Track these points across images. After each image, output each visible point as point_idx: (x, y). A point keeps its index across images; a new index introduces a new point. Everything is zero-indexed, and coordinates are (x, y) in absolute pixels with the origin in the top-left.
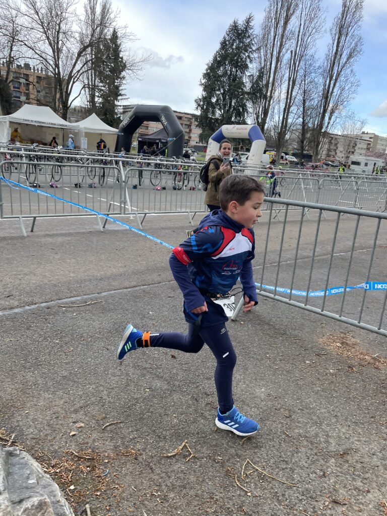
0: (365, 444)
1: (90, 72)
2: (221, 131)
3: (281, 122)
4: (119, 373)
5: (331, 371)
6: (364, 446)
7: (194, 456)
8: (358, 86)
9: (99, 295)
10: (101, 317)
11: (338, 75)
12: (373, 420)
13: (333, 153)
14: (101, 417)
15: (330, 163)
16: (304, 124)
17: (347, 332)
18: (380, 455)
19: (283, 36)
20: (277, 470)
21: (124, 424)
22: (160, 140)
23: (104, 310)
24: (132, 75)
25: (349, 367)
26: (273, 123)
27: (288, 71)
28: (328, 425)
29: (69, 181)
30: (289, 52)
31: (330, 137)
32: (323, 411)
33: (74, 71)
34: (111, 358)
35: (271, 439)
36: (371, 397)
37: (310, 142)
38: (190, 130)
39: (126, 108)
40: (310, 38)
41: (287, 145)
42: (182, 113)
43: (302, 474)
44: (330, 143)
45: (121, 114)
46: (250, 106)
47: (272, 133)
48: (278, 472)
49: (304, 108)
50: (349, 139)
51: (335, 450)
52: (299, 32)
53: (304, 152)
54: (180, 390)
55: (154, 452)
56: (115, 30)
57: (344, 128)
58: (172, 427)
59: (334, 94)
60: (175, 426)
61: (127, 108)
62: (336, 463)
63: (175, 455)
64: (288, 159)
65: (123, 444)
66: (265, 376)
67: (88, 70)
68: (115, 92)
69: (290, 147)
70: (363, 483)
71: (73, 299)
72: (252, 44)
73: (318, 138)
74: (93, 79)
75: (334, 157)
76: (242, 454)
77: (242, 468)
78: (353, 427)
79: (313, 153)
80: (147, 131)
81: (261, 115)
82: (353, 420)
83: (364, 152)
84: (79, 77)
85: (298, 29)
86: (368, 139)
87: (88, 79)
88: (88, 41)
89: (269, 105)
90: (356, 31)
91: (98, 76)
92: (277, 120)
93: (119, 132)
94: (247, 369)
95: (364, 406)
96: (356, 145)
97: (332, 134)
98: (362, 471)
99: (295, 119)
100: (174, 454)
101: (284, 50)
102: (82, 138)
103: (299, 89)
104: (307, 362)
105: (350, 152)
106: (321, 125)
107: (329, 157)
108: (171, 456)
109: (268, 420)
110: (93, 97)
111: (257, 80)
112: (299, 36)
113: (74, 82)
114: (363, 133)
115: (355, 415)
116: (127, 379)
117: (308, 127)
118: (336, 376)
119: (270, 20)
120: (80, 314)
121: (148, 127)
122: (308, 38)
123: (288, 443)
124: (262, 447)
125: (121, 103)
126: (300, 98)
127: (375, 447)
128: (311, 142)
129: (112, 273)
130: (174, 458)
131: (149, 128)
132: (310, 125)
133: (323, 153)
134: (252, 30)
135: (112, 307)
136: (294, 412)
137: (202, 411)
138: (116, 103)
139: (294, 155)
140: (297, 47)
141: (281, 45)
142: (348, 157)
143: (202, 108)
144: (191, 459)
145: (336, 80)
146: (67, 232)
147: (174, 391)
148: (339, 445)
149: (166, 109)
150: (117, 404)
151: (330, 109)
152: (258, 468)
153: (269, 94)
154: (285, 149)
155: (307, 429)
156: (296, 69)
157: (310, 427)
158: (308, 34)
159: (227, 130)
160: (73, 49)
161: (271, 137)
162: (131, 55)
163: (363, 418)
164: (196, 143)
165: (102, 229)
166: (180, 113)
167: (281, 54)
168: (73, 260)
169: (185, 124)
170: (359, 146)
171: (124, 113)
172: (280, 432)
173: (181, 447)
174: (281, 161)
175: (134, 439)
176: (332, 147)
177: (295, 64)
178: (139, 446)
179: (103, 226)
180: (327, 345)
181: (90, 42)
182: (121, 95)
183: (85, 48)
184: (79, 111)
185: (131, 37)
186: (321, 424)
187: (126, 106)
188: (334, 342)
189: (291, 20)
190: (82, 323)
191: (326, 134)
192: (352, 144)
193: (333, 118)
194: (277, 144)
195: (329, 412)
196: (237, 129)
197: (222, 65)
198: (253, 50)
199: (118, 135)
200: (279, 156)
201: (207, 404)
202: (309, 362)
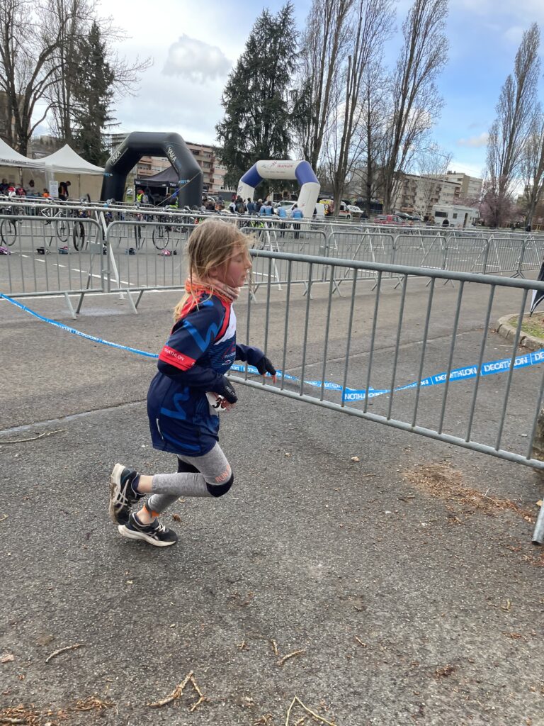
0: (482, 649)
1: (60, 84)
2: (255, 169)
3: (338, 158)
4: (82, 555)
5: (423, 524)
6: (481, 652)
7: (205, 700)
8: (440, 106)
9: (60, 421)
10: (60, 458)
11: (415, 91)
12: (490, 603)
13: (410, 201)
14: (45, 639)
15: (407, 215)
16: (370, 161)
17: (443, 459)
18: (507, 665)
19: (336, 35)
20: (344, 711)
21: (84, 650)
22: (167, 183)
23: (68, 445)
24: (122, 89)
25: (450, 516)
26: (327, 159)
27: (346, 86)
28: (424, 619)
29: (31, 244)
30: (346, 58)
31: (406, 179)
32: (414, 594)
33: (35, 83)
34: (72, 529)
35: (333, 654)
36: (485, 564)
37: (379, 185)
38: (212, 170)
39: (117, 138)
40: (374, 38)
41: (348, 191)
42: (200, 146)
43: (386, 714)
44: (406, 187)
45: (110, 146)
46: (294, 133)
47: (327, 175)
48: (347, 715)
49: (369, 137)
50: (431, 181)
51: (436, 663)
52: (359, 29)
53: (371, 200)
54: (186, 577)
55: (135, 698)
56: (95, 25)
57: (423, 166)
58: (169, 647)
59: (410, 117)
60: (173, 646)
61: (119, 138)
62: (439, 688)
63: (172, 701)
64: (351, 210)
65: (81, 688)
66: (322, 541)
67: (56, 81)
68: (99, 115)
69: (353, 193)
70: (483, 720)
71: (16, 429)
72: (293, 45)
73: (390, 180)
74: (66, 95)
75: (412, 206)
76: (287, 688)
77: (286, 715)
78: (461, 618)
79: (384, 201)
80: (149, 171)
81: (311, 147)
82: (462, 607)
83: (451, 199)
84: (43, 91)
85: (358, 26)
86: (456, 181)
87: (58, 95)
88: (54, 39)
89: (321, 134)
90: (438, 30)
91: (72, 91)
92: (334, 156)
93: (106, 172)
94: (293, 531)
95: (475, 580)
96: (440, 189)
97: (408, 175)
98: (480, 698)
99: (357, 154)
100: (170, 699)
101: (339, 56)
102: (50, 182)
103: (362, 111)
104: (387, 512)
105: (432, 199)
106: (393, 162)
107: (405, 206)
108: (164, 705)
109: (328, 618)
110: (66, 121)
111: (302, 98)
112: (359, 34)
113: (35, 99)
114: (450, 173)
115: (464, 598)
116: (96, 565)
117: (375, 164)
118: (431, 533)
119: (319, 13)
120: (26, 454)
121: (150, 166)
122: (372, 38)
123: (362, 658)
124: (319, 670)
125: (108, 130)
126: (363, 122)
127: (497, 651)
128: (381, 185)
129: (85, 384)
130: (170, 707)
131: (152, 168)
132: (379, 162)
133: (397, 201)
134: (292, 26)
135: (80, 439)
136: (369, 601)
137: (220, 613)
138: (102, 131)
139: (357, 204)
140: (357, 51)
141: (335, 48)
142: (430, 207)
143: (227, 138)
144: (199, 706)
145: (412, 98)
146: (18, 321)
147: (175, 579)
148: (442, 653)
149: (174, 139)
150: (76, 613)
151: (404, 138)
152: (312, 712)
153: (320, 118)
154: (345, 196)
155: (390, 629)
156: (357, 82)
157: (396, 625)
158: (371, 33)
159: (265, 167)
160: (31, 50)
161: (326, 179)
162: (120, 60)
163: (475, 601)
164: (222, 188)
165: (73, 314)
166: (196, 145)
167: (336, 61)
168: (23, 366)
169: (204, 162)
170: (444, 190)
171: (114, 145)
172: (349, 640)
173: (182, 686)
174: (341, 214)
175: (100, 676)
176: (410, 193)
177: (354, 75)
178: (109, 691)
179: (76, 310)
180: (415, 482)
181: (57, 39)
182: (108, 119)
183: (50, 50)
184: (47, 143)
185: (119, 34)
186: (412, 618)
187: (116, 135)
188: (425, 476)
189: (348, 12)
190: (28, 469)
191: (400, 175)
192: (435, 189)
193: (409, 151)
194: (334, 188)
195: (423, 596)
196: (279, 166)
197: (252, 76)
198: (294, 54)
199: (105, 177)
200: (337, 205)
201: (231, 599)
202: (390, 512)
